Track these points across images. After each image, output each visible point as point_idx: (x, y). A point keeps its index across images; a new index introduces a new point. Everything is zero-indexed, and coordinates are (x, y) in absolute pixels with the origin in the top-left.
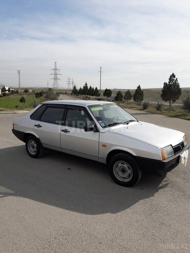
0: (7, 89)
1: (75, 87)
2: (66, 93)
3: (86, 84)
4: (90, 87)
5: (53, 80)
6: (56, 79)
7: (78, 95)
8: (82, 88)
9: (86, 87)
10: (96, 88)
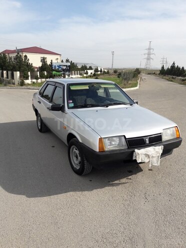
0: (99, 70)
1: (163, 67)
2: (154, 73)
3: (174, 64)
4: (177, 66)
5: (146, 60)
6: (148, 59)
7: (165, 75)
8: (170, 68)
9: (173, 67)
10: (183, 68)
